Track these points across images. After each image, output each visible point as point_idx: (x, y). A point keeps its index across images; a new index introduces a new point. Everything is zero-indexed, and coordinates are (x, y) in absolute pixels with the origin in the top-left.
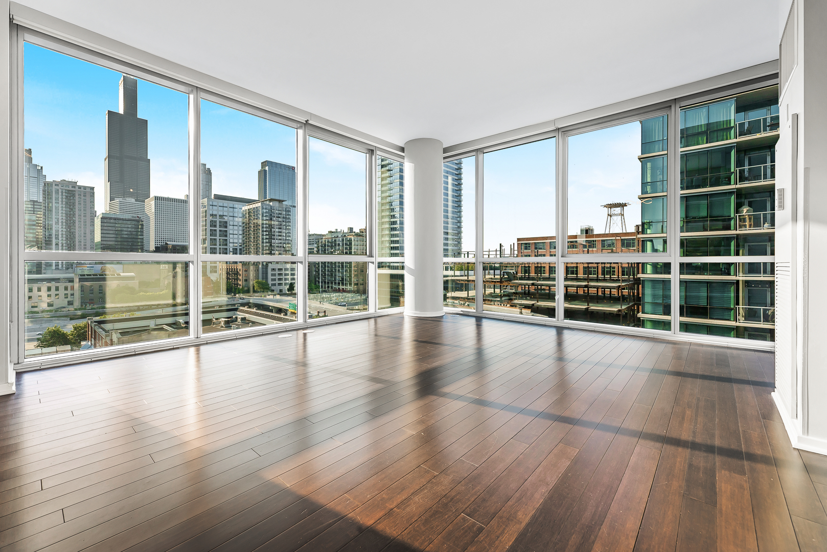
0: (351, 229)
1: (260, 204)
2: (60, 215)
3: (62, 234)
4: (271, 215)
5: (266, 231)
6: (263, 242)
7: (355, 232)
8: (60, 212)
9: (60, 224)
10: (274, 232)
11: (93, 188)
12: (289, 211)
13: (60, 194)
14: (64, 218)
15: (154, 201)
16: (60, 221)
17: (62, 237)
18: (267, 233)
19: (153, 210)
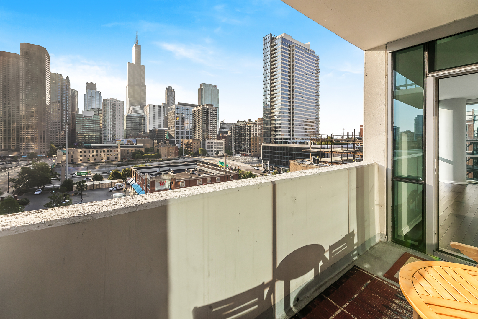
0: (250, 120)
1: (201, 107)
2: (110, 115)
3: (110, 124)
4: (207, 113)
5: (204, 122)
6: (203, 128)
7: (252, 122)
8: (110, 114)
9: (110, 119)
10: (209, 122)
11: (123, 102)
12: (217, 111)
13: (110, 105)
14: (111, 116)
15: (148, 107)
16: (110, 118)
17: (111, 126)
18: (205, 123)
19: (148, 111)
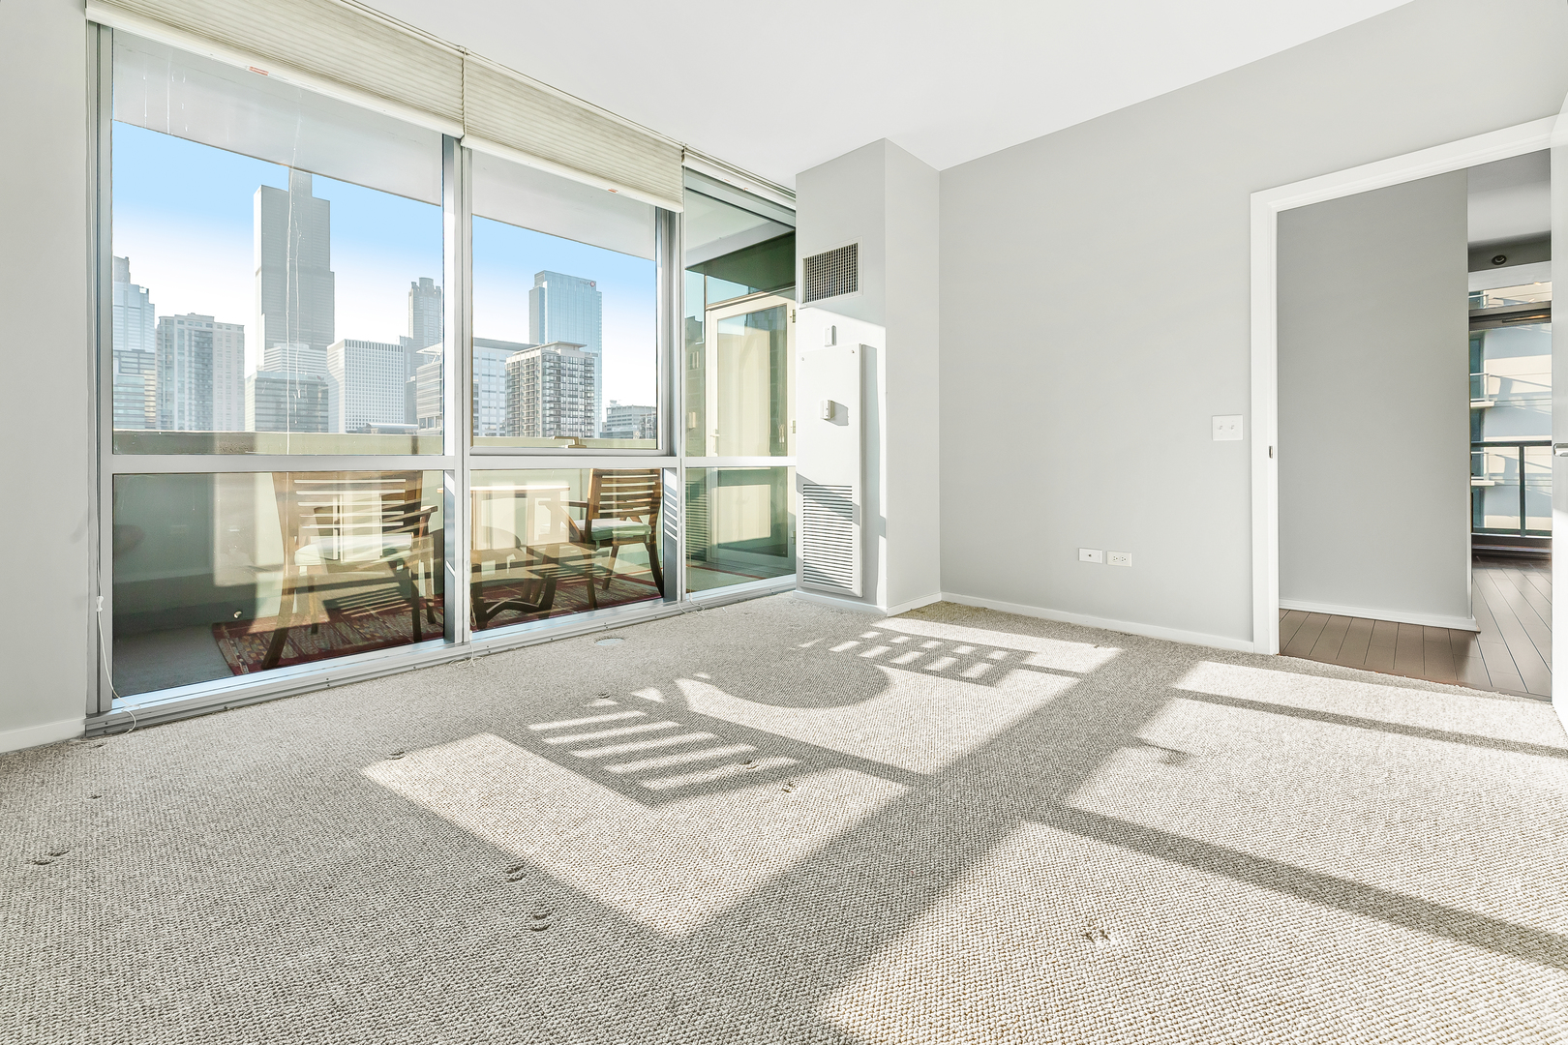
1: (538, 353)
2: (187, 375)
3: (190, 409)
4: (559, 372)
5: (550, 402)
6: (544, 422)
8: (187, 370)
9: (187, 391)
10: (565, 403)
11: (241, 328)
12: (591, 365)
13: (187, 337)
14: (193, 381)
15: (343, 349)
16: (187, 386)
17: (190, 414)
18: (552, 406)
19: (342, 365)
